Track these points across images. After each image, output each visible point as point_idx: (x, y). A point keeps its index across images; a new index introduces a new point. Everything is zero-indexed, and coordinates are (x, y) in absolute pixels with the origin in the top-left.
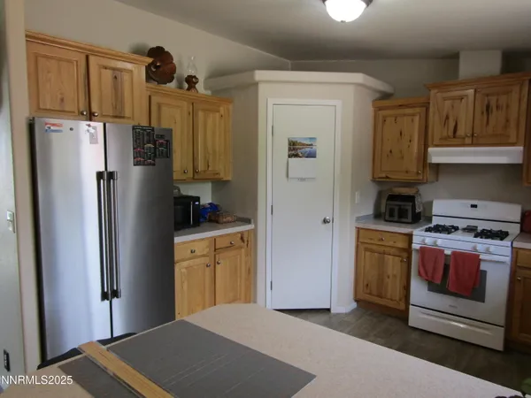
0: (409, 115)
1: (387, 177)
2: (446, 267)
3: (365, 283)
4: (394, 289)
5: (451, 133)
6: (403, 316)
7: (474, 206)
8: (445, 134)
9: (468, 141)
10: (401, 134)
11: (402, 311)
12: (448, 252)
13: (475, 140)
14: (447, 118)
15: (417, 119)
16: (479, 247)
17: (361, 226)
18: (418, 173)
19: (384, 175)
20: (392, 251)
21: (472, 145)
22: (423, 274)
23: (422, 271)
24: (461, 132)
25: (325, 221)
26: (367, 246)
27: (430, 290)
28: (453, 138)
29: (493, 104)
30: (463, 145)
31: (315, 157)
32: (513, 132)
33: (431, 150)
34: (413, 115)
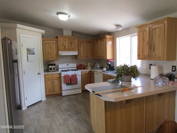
0: (52, 43)
1: (48, 60)
2: (71, 79)
3: (49, 90)
4: (57, 89)
5: (64, 48)
6: (60, 95)
7: (68, 65)
8: (63, 48)
9: (68, 50)
10: (51, 48)
11: (59, 93)
12: (70, 75)
13: (69, 50)
14: (63, 44)
15: (55, 44)
16: (76, 73)
17: (45, 74)
18: (56, 58)
19: (47, 59)
20: (56, 79)
21: (69, 51)
22: (66, 82)
23: (65, 81)
24: (66, 48)
25: (38, 74)
26: (48, 79)
27: (67, 85)
28: (65, 49)
29: (72, 42)
30: (67, 51)
31: (34, 54)
32: (76, 48)
33: (59, 52)
34: (54, 43)
